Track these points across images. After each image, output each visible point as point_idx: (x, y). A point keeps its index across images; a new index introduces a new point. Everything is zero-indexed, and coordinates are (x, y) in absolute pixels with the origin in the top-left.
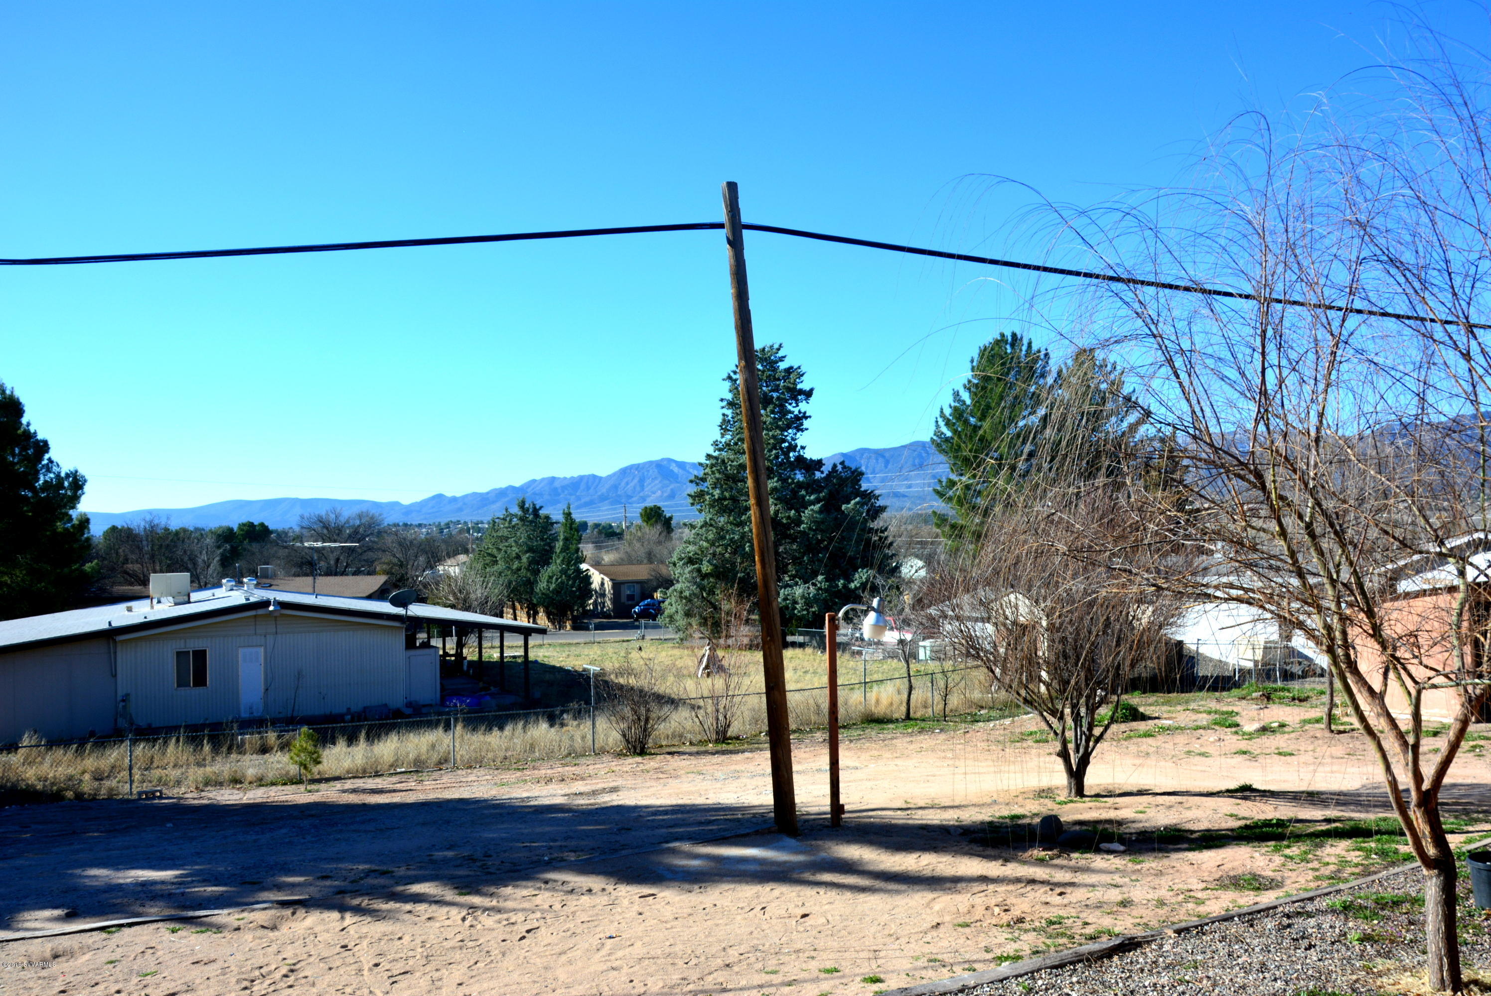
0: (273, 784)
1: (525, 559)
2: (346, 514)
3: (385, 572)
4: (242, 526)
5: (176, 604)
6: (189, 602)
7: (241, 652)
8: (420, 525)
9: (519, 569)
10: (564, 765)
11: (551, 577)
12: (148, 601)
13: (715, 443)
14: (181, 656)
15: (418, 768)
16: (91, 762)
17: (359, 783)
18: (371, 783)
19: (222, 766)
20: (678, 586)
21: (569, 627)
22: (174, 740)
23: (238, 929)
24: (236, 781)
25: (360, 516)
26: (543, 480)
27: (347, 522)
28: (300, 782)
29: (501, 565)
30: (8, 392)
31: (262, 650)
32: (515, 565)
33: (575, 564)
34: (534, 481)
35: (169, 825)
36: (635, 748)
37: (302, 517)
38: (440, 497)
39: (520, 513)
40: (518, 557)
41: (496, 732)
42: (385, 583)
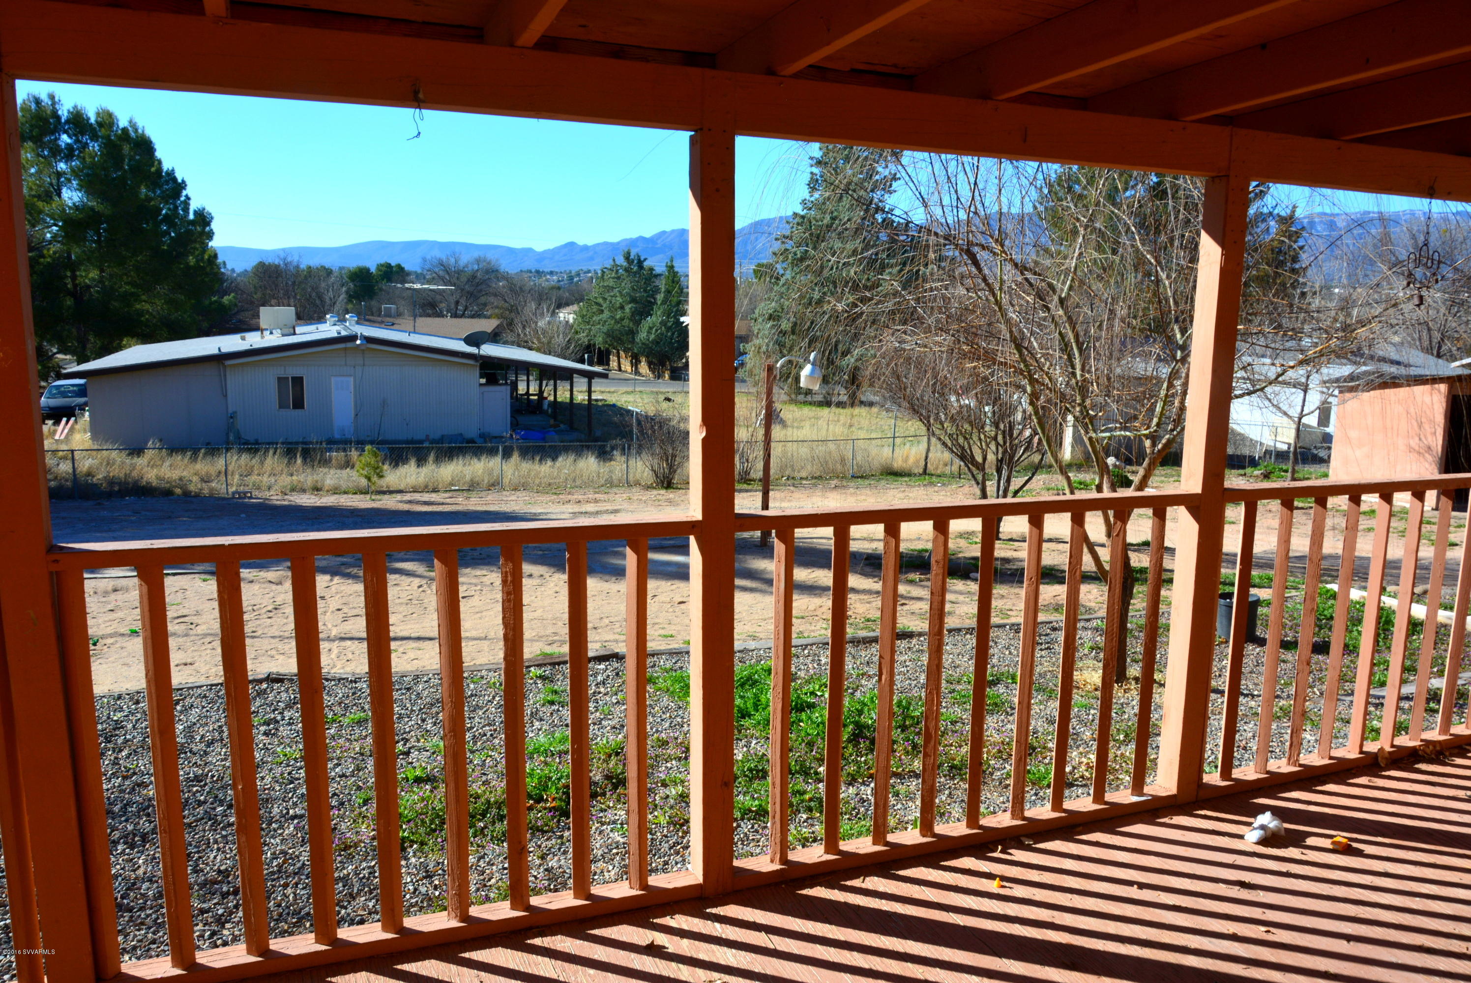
0: (345, 493)
1: (628, 308)
2: (465, 259)
3: (498, 317)
4: (380, 267)
5: (283, 335)
6: (294, 334)
7: (333, 380)
8: (551, 273)
9: (622, 319)
10: (596, 493)
11: (651, 328)
12: (259, 333)
13: (804, 202)
14: (281, 380)
15: (472, 487)
16: (203, 466)
17: (417, 496)
18: (426, 497)
19: (306, 476)
20: (757, 342)
21: (667, 376)
22: (271, 452)
23: (252, 582)
24: (317, 489)
25: (478, 261)
26: (673, 231)
27: (466, 266)
28: (366, 493)
29: (606, 314)
30: (140, 131)
31: (352, 379)
32: (619, 315)
33: (675, 317)
34: (664, 232)
35: (243, 515)
36: (663, 482)
37: (424, 260)
38: (571, 245)
39: (625, 264)
40: (622, 307)
41: (549, 463)
42: (498, 327)
